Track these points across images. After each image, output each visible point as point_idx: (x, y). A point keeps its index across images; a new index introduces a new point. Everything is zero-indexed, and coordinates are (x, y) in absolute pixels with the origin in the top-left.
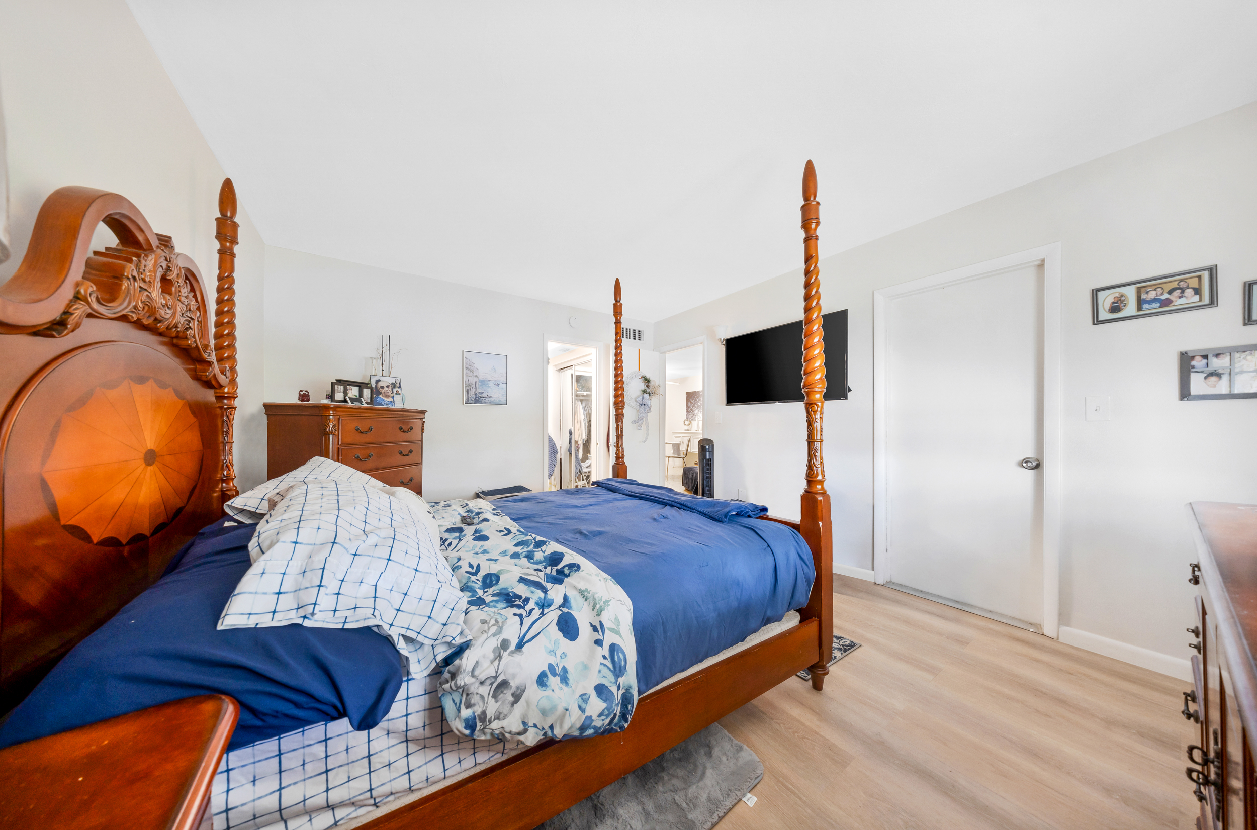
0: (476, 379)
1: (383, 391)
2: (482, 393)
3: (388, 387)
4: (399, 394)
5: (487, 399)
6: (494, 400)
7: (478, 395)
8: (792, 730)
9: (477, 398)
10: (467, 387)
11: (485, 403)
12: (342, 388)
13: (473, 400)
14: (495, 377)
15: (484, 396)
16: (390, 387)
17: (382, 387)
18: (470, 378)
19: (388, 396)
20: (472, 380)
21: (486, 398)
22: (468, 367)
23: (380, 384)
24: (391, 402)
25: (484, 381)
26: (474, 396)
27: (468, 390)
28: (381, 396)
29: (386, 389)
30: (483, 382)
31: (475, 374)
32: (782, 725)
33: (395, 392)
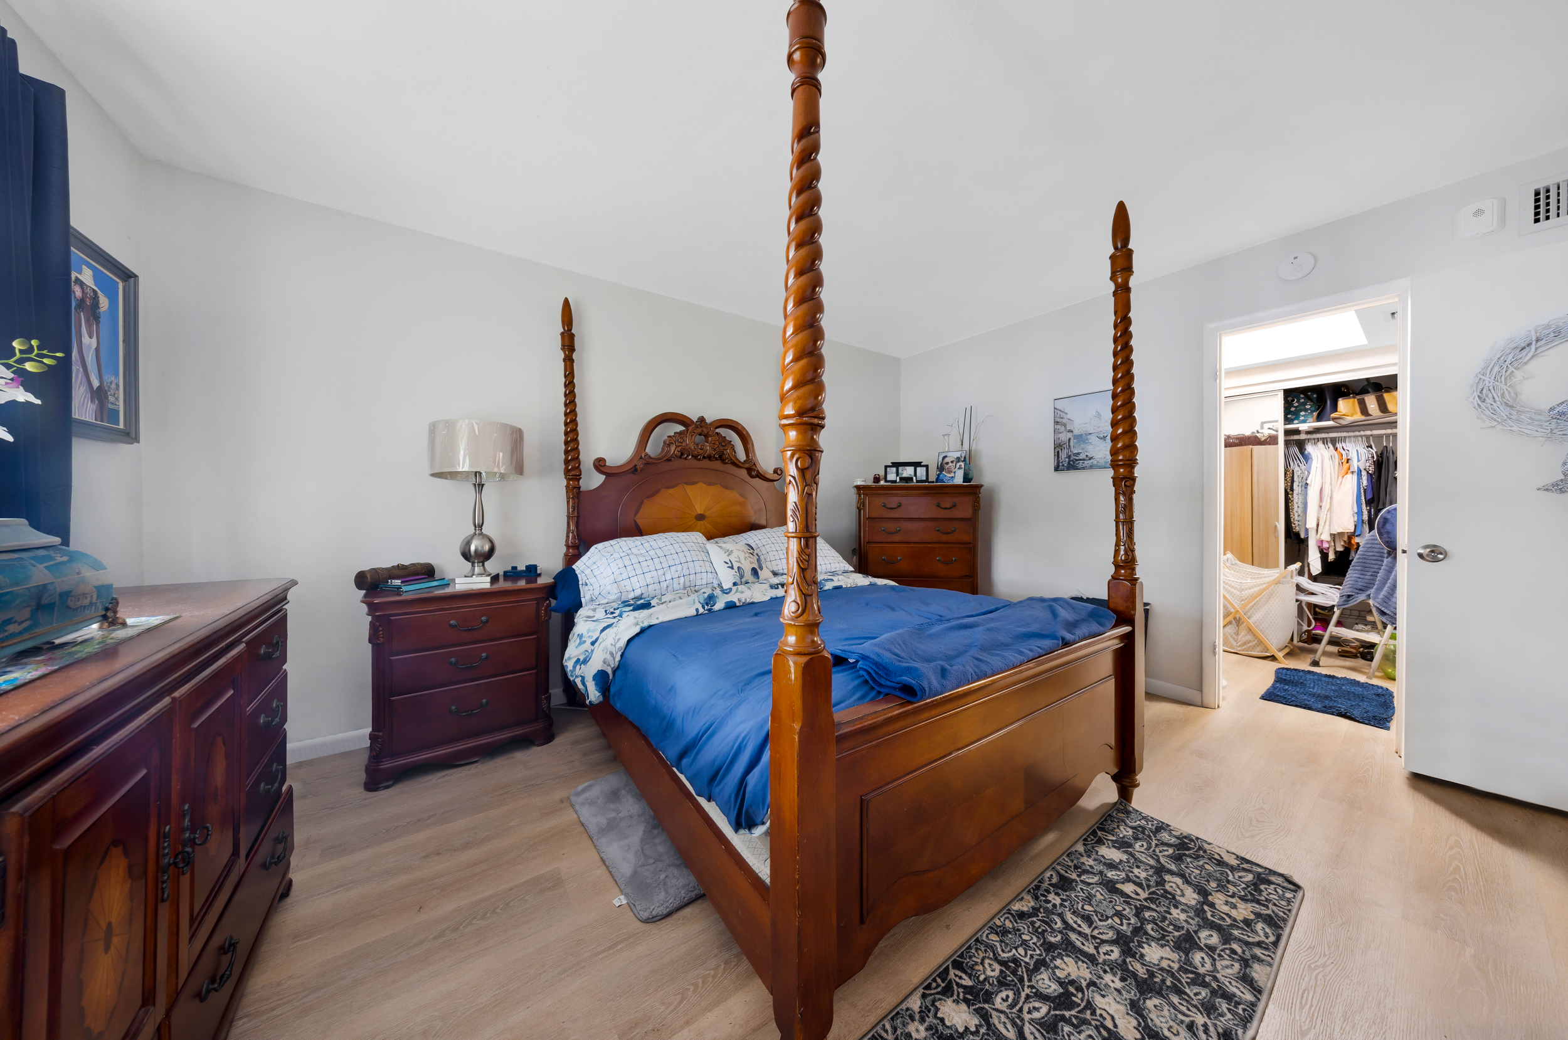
0: (1069, 435)
1: (947, 467)
2: (1079, 454)
3: (952, 462)
4: (962, 468)
5: (1086, 462)
6: (1098, 462)
7: (1073, 457)
8: (700, 985)
9: (1071, 463)
10: (1058, 447)
11: (1084, 468)
12: (894, 469)
13: (1065, 465)
14: (1099, 427)
15: (1081, 458)
16: (955, 463)
17: (947, 463)
18: (1060, 435)
19: (950, 472)
20: (1064, 437)
21: (1084, 460)
22: (1058, 420)
23: (946, 460)
24: (952, 477)
25: (1081, 435)
26: (1067, 460)
27: (1058, 452)
28: (944, 473)
29: (950, 464)
30: (1081, 438)
31: (1068, 428)
32: (712, 972)
33: (958, 466)
